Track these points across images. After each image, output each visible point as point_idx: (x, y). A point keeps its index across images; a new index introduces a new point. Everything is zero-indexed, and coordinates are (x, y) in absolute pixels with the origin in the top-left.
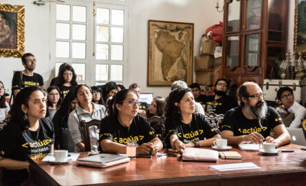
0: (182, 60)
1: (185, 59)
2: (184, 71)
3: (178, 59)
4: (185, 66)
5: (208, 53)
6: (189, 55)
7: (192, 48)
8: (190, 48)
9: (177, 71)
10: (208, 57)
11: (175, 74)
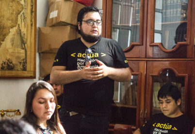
0: (19, 32)
1: (24, 30)
2: (23, 51)
3: (13, 31)
4: (23, 42)
5: (69, 22)
6: (29, 23)
7: (34, 11)
8: (32, 12)
9: (11, 51)
10: (69, 28)
11: (8, 57)
